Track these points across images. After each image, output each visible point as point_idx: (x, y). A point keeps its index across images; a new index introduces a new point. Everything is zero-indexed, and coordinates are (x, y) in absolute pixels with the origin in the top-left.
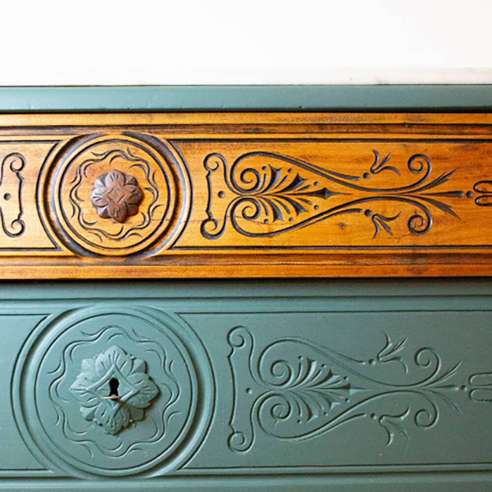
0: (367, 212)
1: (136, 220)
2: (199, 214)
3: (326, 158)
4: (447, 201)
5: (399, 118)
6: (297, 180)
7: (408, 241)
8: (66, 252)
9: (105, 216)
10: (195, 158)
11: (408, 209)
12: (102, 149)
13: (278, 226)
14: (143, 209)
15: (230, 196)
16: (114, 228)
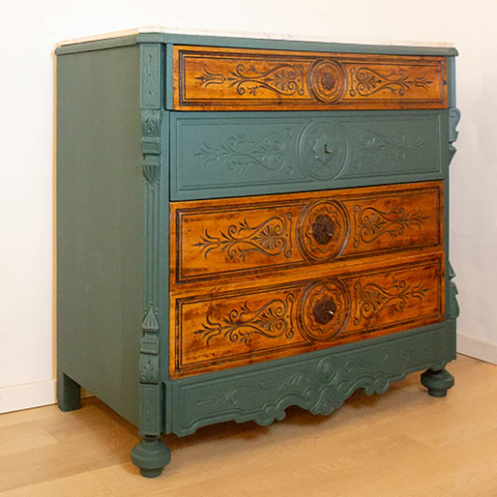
0: (390, 88)
1: (334, 90)
2: (350, 88)
3: (380, 70)
4: (408, 84)
5: (396, 57)
6: (374, 77)
7: (399, 97)
8: (315, 100)
9: (326, 88)
10: (348, 69)
11: (399, 87)
12: (324, 65)
13: (369, 92)
14: (335, 86)
15: (357, 82)
16: (328, 93)
